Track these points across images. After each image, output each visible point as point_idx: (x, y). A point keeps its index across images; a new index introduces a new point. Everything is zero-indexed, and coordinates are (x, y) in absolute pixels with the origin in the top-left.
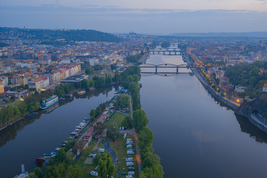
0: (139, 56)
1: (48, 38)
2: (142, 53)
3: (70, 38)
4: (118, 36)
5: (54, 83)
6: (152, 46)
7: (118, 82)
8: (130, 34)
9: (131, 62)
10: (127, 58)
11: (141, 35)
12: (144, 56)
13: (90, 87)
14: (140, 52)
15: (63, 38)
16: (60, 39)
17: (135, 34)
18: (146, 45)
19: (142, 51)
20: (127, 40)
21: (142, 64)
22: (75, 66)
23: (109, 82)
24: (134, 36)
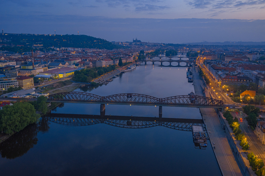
3: (51, 44)
4: (120, 43)
8: (134, 41)
9: (77, 81)
15: (40, 44)
24: (138, 43)
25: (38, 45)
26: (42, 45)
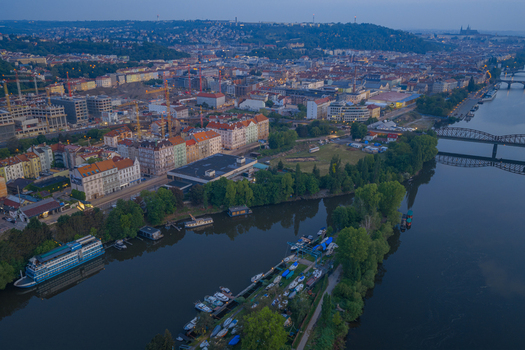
0: (457, 97)
1: (272, 42)
2: (472, 87)
3: (315, 42)
4: (432, 37)
5: (160, 173)
6: (511, 66)
7: (338, 192)
8: (463, 32)
9: (425, 114)
10: (419, 101)
11: (491, 36)
12: (474, 96)
13: (239, 204)
14: (465, 83)
15: (300, 42)
16: (295, 43)
17: (474, 32)
18: (493, 61)
19: (472, 82)
20: (448, 48)
21: (458, 120)
22: (249, 123)
23: (307, 192)
24: (471, 37)
25: (298, 45)
26: (303, 45)
